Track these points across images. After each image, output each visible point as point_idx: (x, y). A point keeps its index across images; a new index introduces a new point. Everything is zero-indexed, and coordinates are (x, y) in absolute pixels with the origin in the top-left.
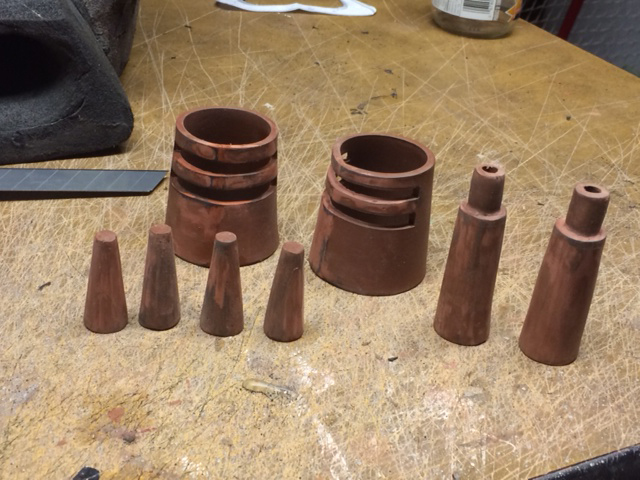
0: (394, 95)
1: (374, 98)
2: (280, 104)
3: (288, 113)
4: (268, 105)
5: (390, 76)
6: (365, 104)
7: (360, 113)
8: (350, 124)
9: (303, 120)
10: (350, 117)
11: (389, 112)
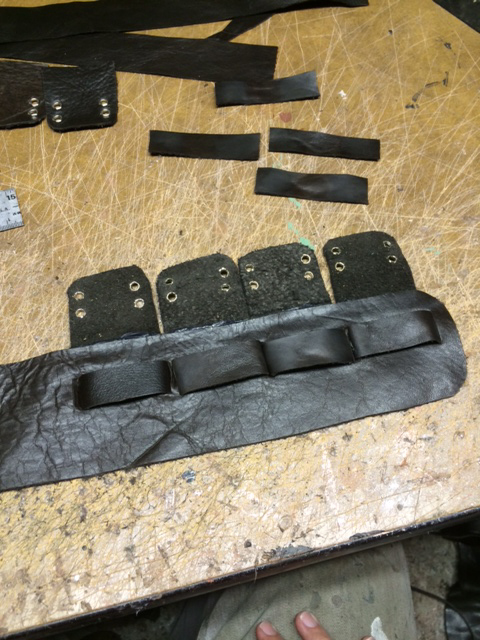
0: (445, 81)
1: (429, 85)
2: (352, 92)
3: (356, 105)
4: (342, 93)
5: (449, 53)
6: (418, 94)
7: (412, 106)
8: (402, 122)
9: (367, 116)
10: (404, 111)
11: (436, 105)
